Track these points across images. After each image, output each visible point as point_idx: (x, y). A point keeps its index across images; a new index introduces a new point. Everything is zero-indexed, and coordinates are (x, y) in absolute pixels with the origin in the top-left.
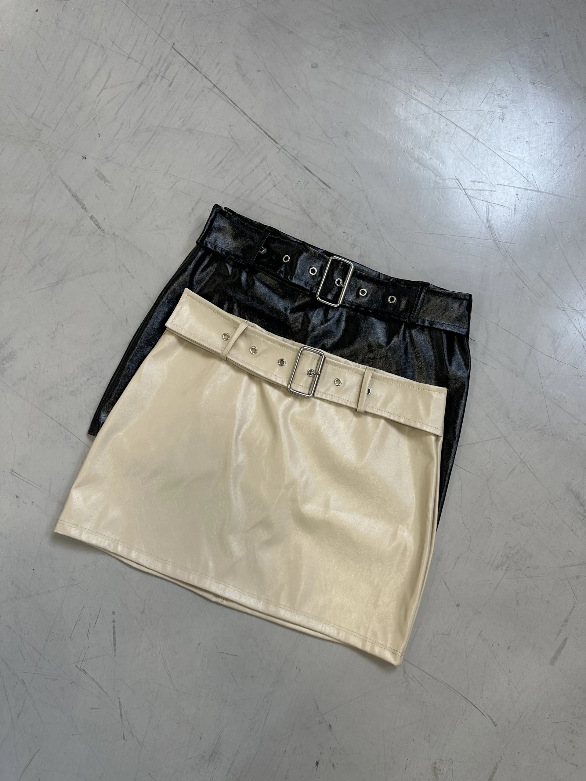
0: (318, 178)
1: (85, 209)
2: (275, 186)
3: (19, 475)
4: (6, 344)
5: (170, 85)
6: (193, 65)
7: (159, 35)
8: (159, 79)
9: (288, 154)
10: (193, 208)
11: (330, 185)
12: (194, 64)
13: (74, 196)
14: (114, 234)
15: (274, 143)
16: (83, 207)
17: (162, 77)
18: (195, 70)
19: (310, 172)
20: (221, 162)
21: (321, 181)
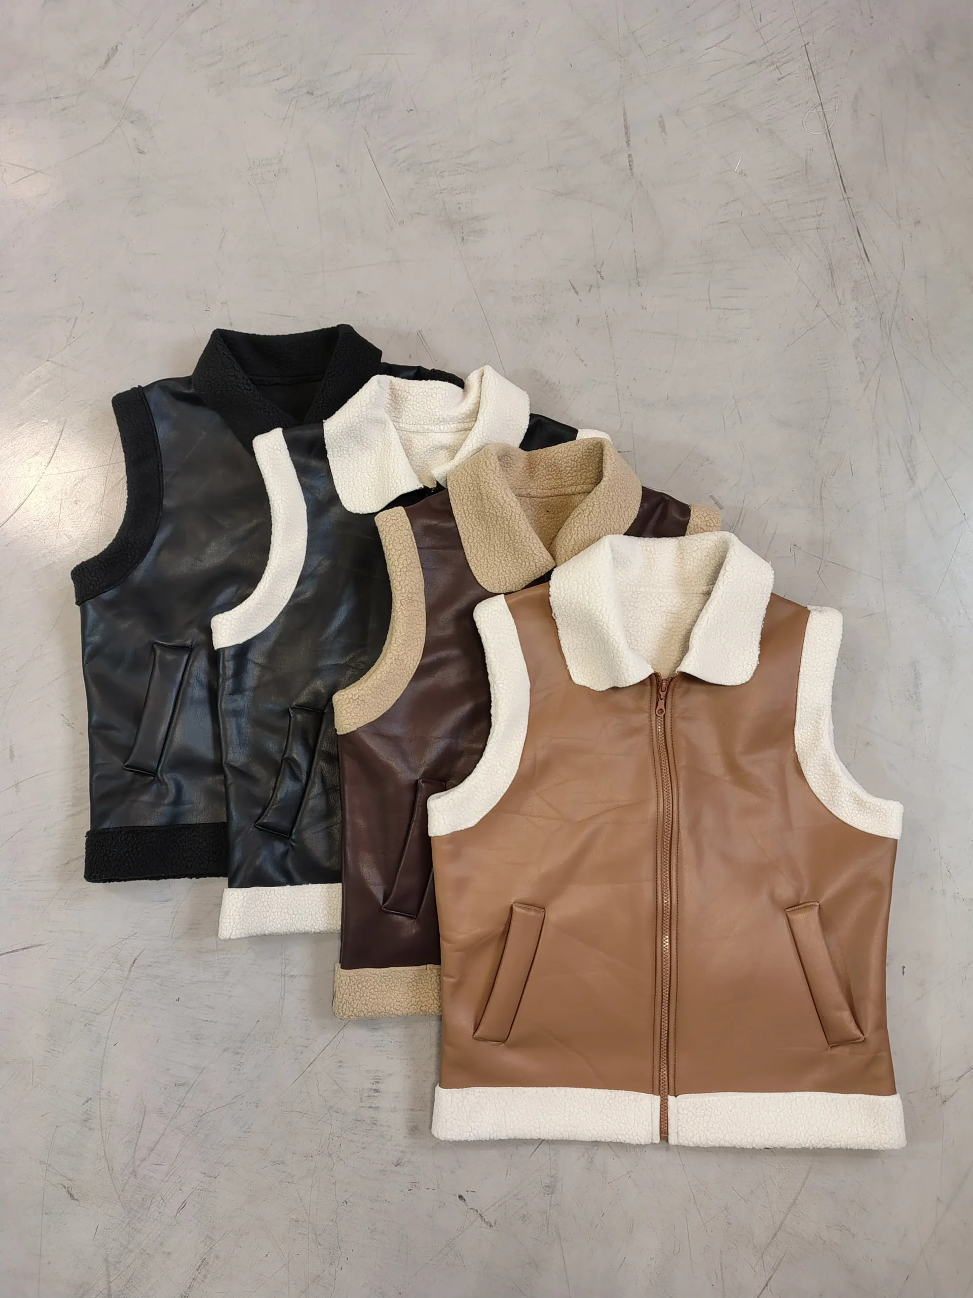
0: (864, 247)
1: (629, 144)
2: (818, 228)
3: (424, 340)
4: (483, 219)
5: (779, 79)
6: (813, 73)
7: (800, 27)
8: (775, 66)
9: (849, 207)
10: (727, 203)
11: (870, 259)
12: (815, 73)
13: (626, 127)
14: (640, 183)
15: (843, 190)
16: (628, 142)
17: (777, 67)
18: (812, 78)
19: (860, 235)
20: (781, 178)
21: (865, 250)
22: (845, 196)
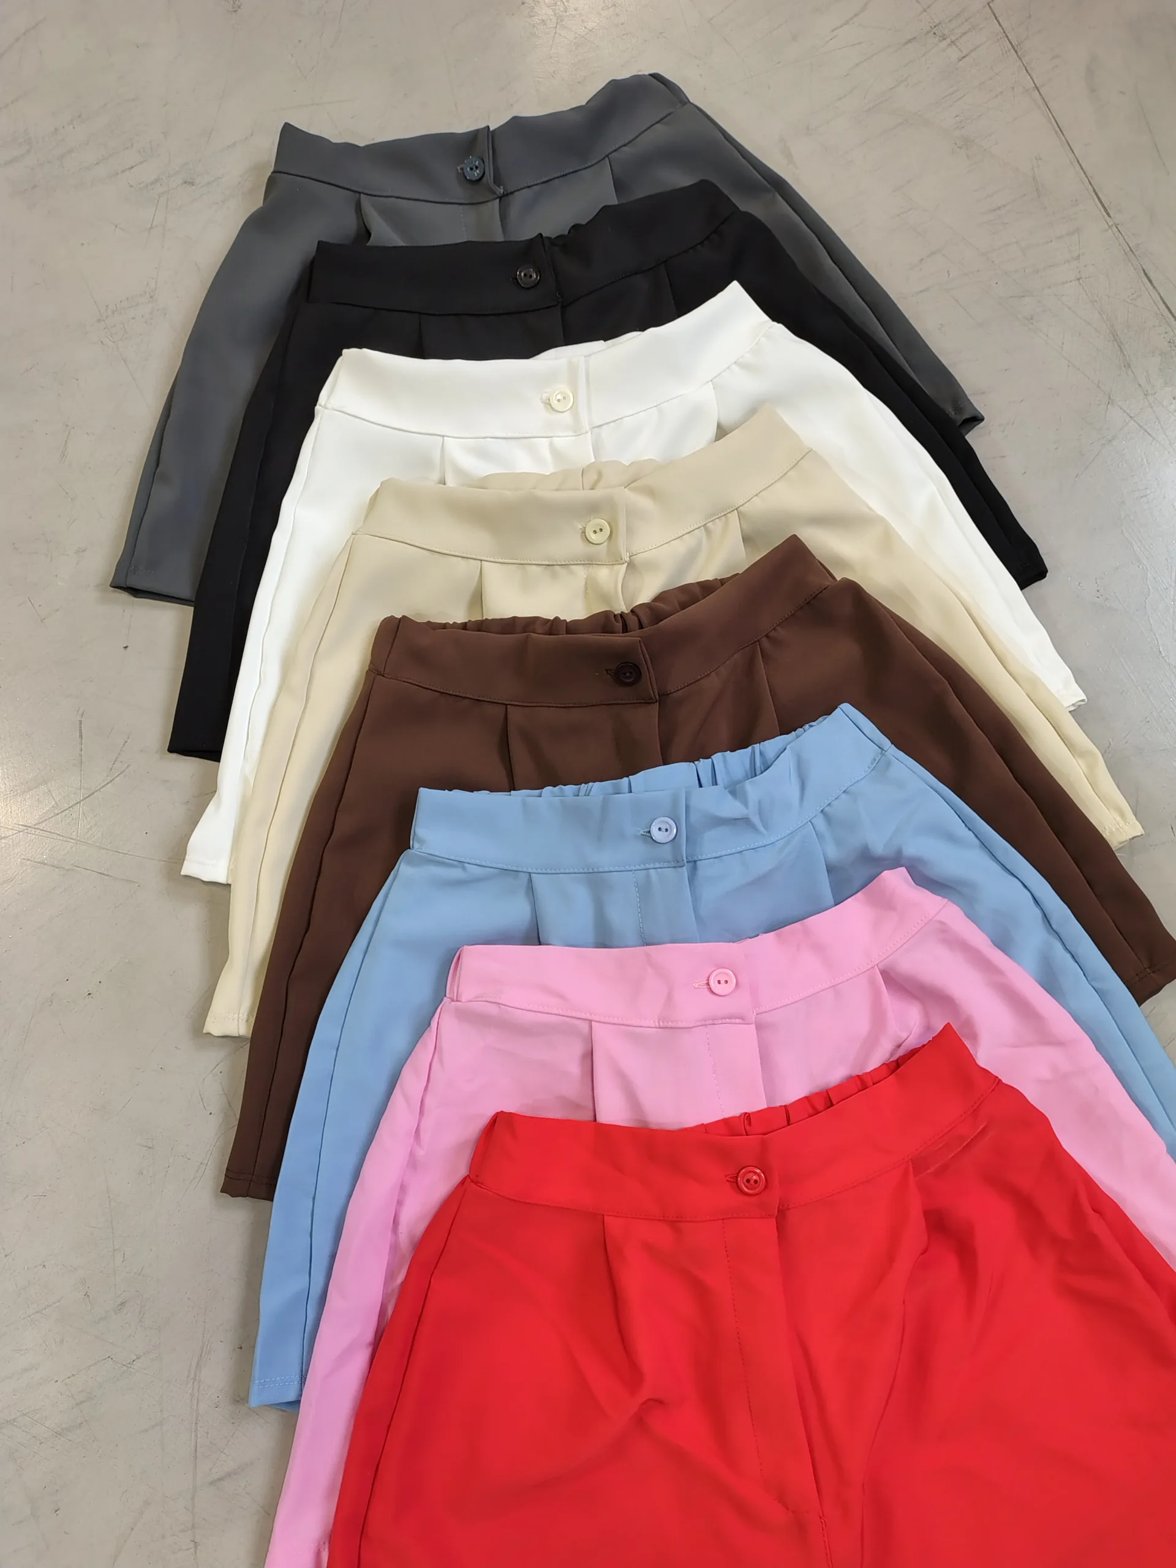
22: (1110, 224)
